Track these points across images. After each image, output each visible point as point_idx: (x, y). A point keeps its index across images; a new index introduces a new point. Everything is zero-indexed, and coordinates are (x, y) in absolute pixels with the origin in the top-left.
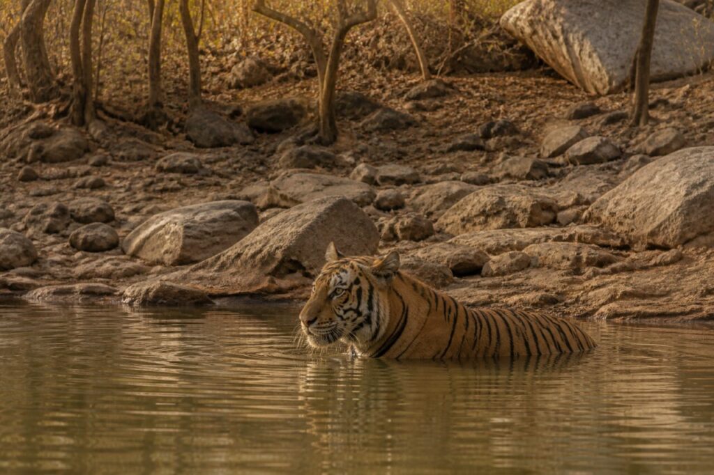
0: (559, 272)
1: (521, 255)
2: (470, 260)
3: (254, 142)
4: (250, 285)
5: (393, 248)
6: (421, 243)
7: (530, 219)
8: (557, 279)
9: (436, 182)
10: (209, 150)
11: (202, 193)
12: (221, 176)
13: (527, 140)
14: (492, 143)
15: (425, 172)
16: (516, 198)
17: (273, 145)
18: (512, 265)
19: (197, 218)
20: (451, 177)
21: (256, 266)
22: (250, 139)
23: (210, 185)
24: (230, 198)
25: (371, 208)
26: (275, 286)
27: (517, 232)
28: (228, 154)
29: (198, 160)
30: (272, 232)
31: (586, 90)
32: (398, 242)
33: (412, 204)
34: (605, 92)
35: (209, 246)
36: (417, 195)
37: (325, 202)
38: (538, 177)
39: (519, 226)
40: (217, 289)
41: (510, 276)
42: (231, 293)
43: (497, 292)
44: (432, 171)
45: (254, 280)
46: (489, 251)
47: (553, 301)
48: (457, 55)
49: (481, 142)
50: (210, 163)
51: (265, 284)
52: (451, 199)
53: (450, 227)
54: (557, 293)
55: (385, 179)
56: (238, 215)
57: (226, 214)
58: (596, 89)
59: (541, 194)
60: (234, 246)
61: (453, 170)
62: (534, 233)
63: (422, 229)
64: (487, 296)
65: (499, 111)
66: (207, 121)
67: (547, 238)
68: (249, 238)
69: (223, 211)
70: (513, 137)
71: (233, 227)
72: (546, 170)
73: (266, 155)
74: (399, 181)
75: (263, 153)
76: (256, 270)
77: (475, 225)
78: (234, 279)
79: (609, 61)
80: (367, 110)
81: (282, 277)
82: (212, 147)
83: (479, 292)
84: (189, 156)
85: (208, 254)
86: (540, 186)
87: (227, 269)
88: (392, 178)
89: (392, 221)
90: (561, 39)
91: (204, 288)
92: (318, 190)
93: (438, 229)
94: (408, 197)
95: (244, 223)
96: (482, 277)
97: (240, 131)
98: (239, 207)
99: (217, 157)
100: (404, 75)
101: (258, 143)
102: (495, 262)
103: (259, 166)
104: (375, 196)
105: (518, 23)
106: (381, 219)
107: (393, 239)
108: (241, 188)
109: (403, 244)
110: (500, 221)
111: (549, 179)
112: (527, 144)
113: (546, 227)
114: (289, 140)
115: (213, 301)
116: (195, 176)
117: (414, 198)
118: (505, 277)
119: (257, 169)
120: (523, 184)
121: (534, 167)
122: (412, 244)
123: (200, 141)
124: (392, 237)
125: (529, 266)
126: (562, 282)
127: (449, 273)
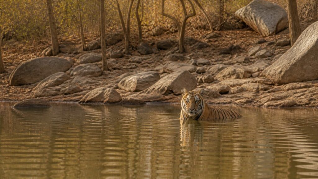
0: (252, 93)
1: (240, 88)
2: (225, 89)
5: (202, 86)
6: (210, 84)
7: (244, 76)
8: (251, 95)
9: (215, 64)
10: (145, 55)
11: (143, 69)
12: (149, 63)
15: (212, 61)
16: (239, 70)
17: (165, 53)
18: (238, 90)
19: (141, 77)
20: (220, 63)
21: (159, 92)
22: (157, 51)
23: (145, 66)
24: (151, 70)
25: (195, 73)
26: (165, 98)
27: (240, 80)
28: (151, 57)
29: (141, 58)
30: (164, 81)
31: (262, 35)
32: (203, 83)
34: (268, 35)
35: (145, 86)
36: (209, 69)
37: (180, 72)
38: (246, 62)
39: (240, 78)
42: (151, 100)
43: (233, 99)
44: (214, 61)
46: (231, 86)
47: (251, 102)
48: (222, 25)
49: (229, 51)
50: (145, 59)
51: (162, 97)
52: (220, 70)
53: (219, 79)
54: (251, 99)
55: (199, 64)
56: (154, 76)
58: (265, 34)
59: (247, 68)
60: (152, 86)
61: (220, 60)
62: (245, 80)
63: (210, 80)
64: (230, 100)
65: (235, 42)
67: (249, 82)
68: (157, 84)
69: (149, 75)
70: (239, 50)
71: (152, 80)
72: (249, 60)
74: (204, 64)
75: (162, 56)
77: (227, 78)
79: (269, 25)
80: (194, 42)
81: (167, 95)
82: (146, 54)
83: (228, 99)
84: (139, 57)
85: (144, 89)
86: (247, 65)
87: (150, 93)
88: (202, 63)
89: (201, 77)
90: (254, 19)
91: (143, 99)
92: (179, 68)
93: (216, 79)
94: (207, 69)
95: (156, 79)
96: (229, 94)
97: (155, 49)
98: (154, 73)
99: (147, 57)
100: (205, 31)
101: (160, 53)
102: (233, 89)
104: (196, 69)
105: (240, 14)
106: (198, 76)
107: (201, 83)
108: (155, 67)
109: (205, 84)
110: (235, 77)
111: (250, 63)
112: (243, 52)
113: (249, 78)
114: (170, 52)
115: (146, 103)
116: (141, 63)
117: (209, 70)
118: (236, 94)
119: (160, 61)
120: (242, 65)
121: (245, 59)
122: (208, 84)
123: (142, 53)
124: (201, 82)
125: (243, 91)
126: (253, 95)
127: (218, 94)
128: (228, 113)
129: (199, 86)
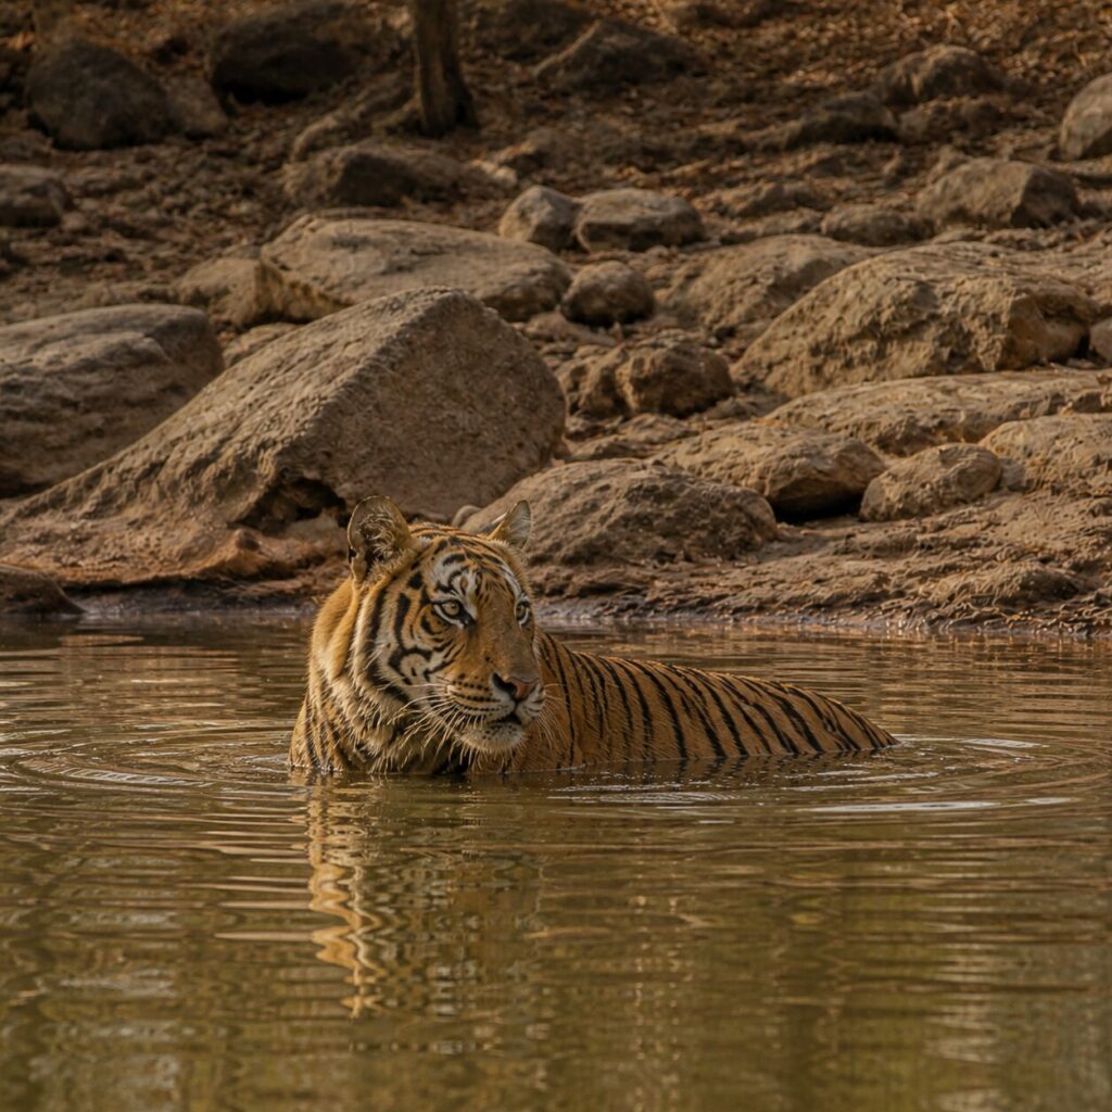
0: (1083, 504)
1: (973, 456)
2: (826, 474)
3: (225, 129)
4: (187, 555)
5: (611, 438)
6: (693, 423)
7: (1010, 348)
8: (1076, 523)
9: (749, 238)
10: (95, 155)
11: (69, 283)
12: (130, 233)
13: (1022, 107)
14: (917, 118)
15: (722, 211)
16: (968, 285)
17: (281, 135)
18: (947, 484)
19: (41, 358)
20: (795, 223)
21: (202, 499)
22: (214, 119)
23: (95, 260)
24: (149, 297)
25: (556, 319)
26: (260, 558)
27: (969, 385)
28: (151, 168)
29: (60, 185)
30: (249, 398)
32: (626, 419)
33: (676, 306)
35: (72, 440)
36: (691, 278)
37: (402, 307)
38: (1045, 217)
39: (977, 368)
40: (89, 567)
41: (942, 518)
42: (128, 579)
43: (900, 565)
44: (740, 207)
45: (195, 540)
46: (885, 443)
47: (1061, 591)
49: (888, 118)
50: (97, 194)
51: (228, 551)
52: (788, 287)
53: (778, 372)
54: (1076, 567)
55: (598, 233)
56: (156, 348)
57: (124, 344)
59: (1044, 270)
60: (142, 442)
61: (800, 201)
62: (1017, 387)
63: (696, 381)
64: (870, 578)
65: (945, 21)
66: (87, 71)
67: (1056, 402)
68: (183, 420)
69: (114, 339)
70: (981, 100)
71: (145, 384)
72: (1070, 197)
73: (260, 168)
74: (640, 238)
75: (252, 162)
76: (204, 513)
77: (849, 365)
78: (140, 540)
80: (555, 29)
81: (276, 530)
82: (105, 146)
83: (849, 565)
84: (36, 174)
85: (70, 466)
86: (1053, 246)
87: (120, 509)
88: (622, 231)
89: (611, 357)
91: (53, 566)
92: (400, 269)
93: (745, 380)
94: (665, 282)
95: (177, 372)
96: (863, 520)
97: (194, 100)
98: (162, 323)
99: (116, 175)
101: (239, 133)
102: (898, 476)
103: (238, 202)
104: (567, 283)
106: (582, 350)
107: (613, 413)
108: (185, 266)
109: (641, 426)
110: (922, 350)
111: (1080, 224)
112: (1023, 119)
113: (1057, 369)
114: (330, 121)
115: (80, 604)
116: (53, 232)
117: (683, 288)
118: (927, 521)
119: (234, 210)
120: (997, 242)
121: (1035, 189)
122: (667, 425)
123: (71, 130)
124: (608, 405)
125: (996, 488)
126: (1090, 533)
127: (764, 512)
128: (760, 721)
129: (589, 447)
